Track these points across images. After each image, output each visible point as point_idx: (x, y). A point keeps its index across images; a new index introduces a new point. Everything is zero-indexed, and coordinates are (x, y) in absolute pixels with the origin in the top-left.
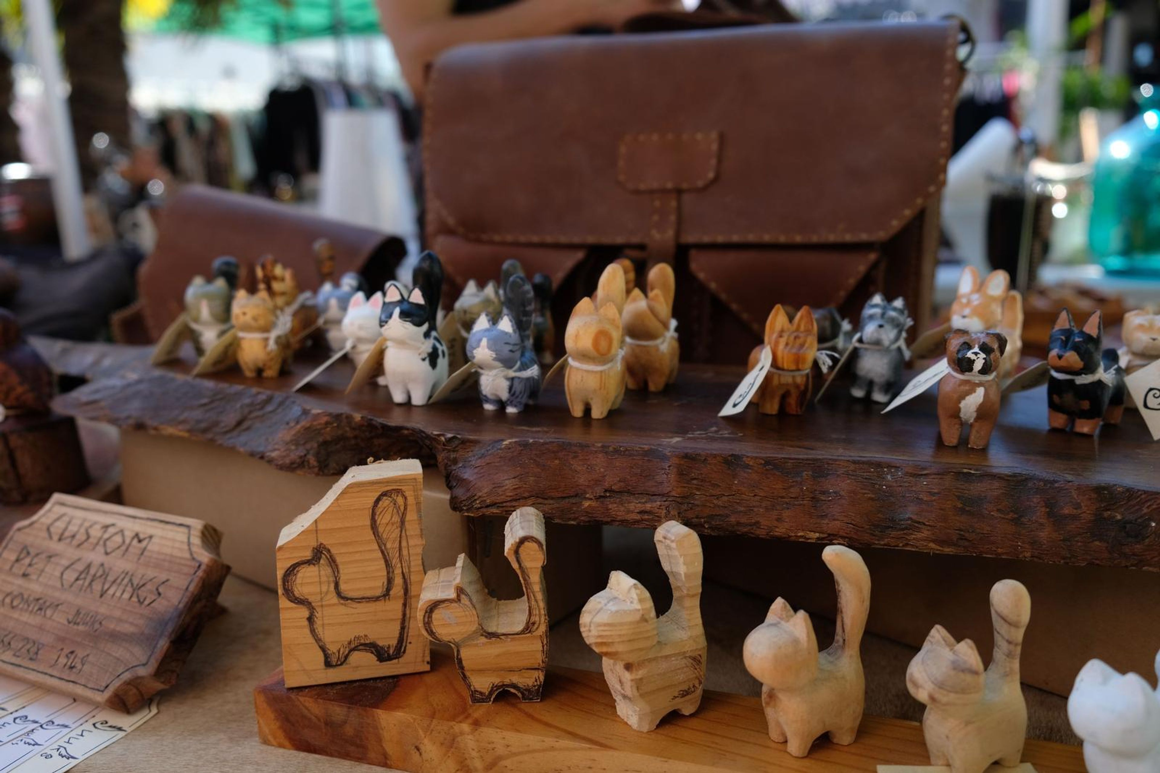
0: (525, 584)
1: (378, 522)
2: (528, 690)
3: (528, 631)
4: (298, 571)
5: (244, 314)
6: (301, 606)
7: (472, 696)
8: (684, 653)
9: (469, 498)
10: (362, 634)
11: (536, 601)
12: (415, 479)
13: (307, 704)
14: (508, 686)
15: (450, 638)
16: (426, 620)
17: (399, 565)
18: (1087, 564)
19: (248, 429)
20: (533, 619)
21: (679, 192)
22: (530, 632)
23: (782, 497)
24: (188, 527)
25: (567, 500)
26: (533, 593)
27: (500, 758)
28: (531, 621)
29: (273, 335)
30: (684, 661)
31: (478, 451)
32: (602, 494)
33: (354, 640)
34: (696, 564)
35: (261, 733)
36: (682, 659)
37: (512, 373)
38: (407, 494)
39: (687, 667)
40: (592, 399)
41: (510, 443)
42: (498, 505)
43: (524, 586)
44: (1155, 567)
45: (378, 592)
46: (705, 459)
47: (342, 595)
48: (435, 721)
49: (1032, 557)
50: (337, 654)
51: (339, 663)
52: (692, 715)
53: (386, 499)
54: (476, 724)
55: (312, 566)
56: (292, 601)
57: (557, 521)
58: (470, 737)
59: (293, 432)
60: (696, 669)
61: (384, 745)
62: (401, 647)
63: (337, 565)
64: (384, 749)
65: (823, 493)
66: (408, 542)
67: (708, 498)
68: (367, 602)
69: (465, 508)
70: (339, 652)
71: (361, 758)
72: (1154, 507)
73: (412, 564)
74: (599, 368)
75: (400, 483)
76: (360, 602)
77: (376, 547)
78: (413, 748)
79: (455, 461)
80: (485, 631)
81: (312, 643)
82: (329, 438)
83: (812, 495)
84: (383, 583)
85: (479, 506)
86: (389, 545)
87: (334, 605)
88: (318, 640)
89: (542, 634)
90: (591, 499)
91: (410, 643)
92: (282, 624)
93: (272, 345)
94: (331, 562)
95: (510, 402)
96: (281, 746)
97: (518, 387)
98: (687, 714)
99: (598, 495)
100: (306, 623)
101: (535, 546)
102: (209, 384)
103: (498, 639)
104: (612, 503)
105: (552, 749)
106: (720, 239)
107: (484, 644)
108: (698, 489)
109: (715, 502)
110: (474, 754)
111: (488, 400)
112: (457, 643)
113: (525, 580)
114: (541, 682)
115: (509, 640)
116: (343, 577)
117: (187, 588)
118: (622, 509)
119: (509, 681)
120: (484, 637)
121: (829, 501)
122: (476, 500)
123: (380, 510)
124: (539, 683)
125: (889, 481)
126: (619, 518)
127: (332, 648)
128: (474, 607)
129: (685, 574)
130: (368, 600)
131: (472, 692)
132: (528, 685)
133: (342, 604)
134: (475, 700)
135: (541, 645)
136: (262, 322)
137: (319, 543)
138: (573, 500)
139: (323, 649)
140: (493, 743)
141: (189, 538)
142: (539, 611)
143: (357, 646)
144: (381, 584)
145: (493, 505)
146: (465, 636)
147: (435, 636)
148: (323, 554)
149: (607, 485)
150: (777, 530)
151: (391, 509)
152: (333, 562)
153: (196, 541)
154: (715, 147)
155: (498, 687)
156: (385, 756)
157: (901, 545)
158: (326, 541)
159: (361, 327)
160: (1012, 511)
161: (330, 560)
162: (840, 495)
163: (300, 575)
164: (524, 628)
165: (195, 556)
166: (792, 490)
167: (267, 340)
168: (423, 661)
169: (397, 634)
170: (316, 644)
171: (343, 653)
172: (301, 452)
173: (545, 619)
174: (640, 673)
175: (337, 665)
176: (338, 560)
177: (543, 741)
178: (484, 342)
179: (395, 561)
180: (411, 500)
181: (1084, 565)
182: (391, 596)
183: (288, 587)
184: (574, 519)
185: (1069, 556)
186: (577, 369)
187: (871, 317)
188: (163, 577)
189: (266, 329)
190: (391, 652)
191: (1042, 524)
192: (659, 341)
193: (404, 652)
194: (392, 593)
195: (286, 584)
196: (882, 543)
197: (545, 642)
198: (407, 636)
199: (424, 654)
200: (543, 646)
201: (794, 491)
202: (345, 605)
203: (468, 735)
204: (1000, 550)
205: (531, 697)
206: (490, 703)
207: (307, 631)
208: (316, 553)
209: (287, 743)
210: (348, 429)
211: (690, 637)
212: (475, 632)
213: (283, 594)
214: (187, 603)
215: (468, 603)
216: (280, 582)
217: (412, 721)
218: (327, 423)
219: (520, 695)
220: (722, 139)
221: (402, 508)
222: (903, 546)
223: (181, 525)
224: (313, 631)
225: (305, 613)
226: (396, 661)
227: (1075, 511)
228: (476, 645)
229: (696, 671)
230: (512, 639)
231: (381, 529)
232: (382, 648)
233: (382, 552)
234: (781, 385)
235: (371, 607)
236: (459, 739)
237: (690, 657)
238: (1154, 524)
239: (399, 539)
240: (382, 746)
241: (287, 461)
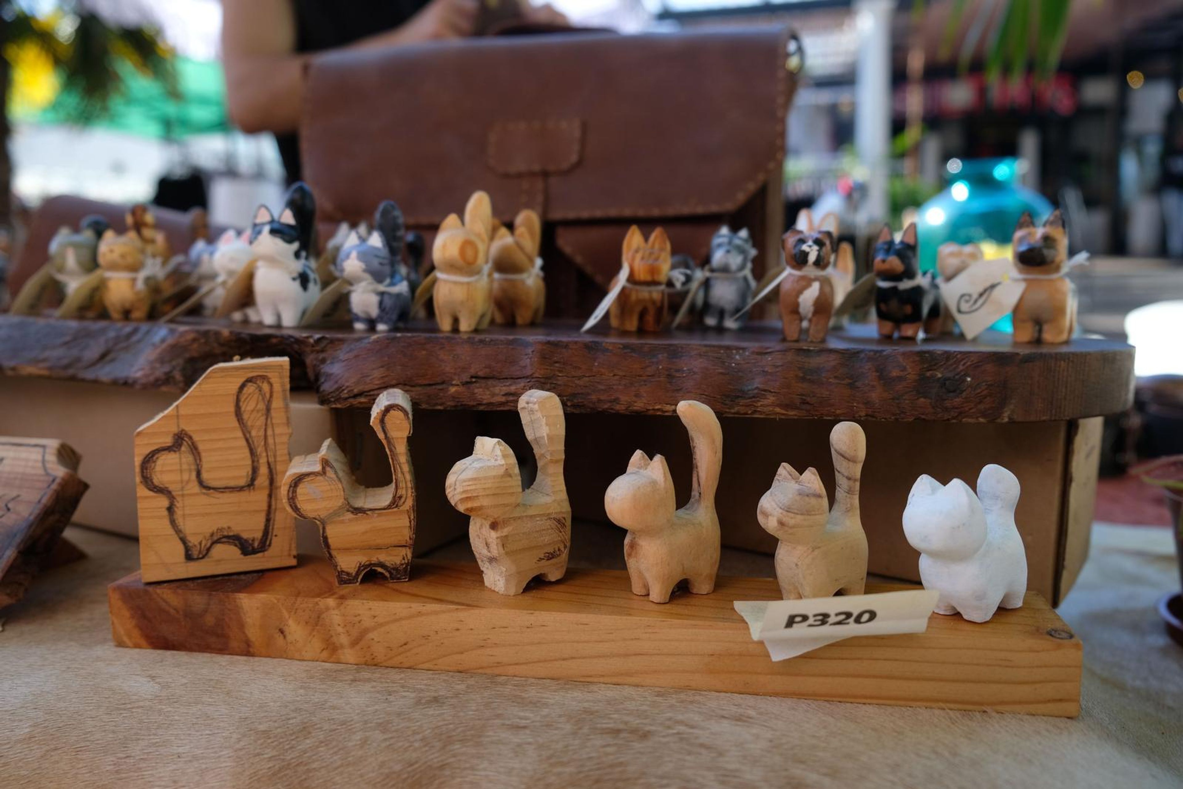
0: (391, 455)
1: (243, 409)
2: (396, 569)
3: (395, 505)
4: (157, 458)
5: (111, 251)
6: (160, 495)
7: (339, 576)
8: (549, 514)
9: (337, 389)
10: (225, 526)
11: (403, 473)
12: (281, 366)
13: (165, 596)
14: (375, 565)
15: (316, 514)
16: (291, 495)
17: (264, 454)
18: (915, 419)
19: (113, 360)
20: (400, 492)
21: (545, 174)
22: (397, 506)
23: (640, 376)
24: (44, 447)
25: (434, 387)
26: (400, 464)
27: (366, 631)
28: (398, 495)
29: (142, 275)
30: (549, 522)
31: (345, 347)
32: (468, 380)
33: (217, 532)
34: (558, 426)
35: (115, 633)
36: (546, 520)
37: (382, 288)
38: (273, 380)
39: (552, 529)
40: (460, 311)
41: (378, 338)
42: (366, 394)
43: (390, 457)
44: (973, 418)
45: (242, 482)
46: (567, 345)
47: (205, 484)
48: (299, 599)
49: (867, 415)
50: (199, 546)
51: (201, 556)
52: (558, 582)
53: (252, 386)
54: (343, 598)
55: (172, 453)
56: (150, 490)
57: (424, 406)
58: (336, 612)
59: (158, 351)
60: (561, 532)
61: (247, 632)
62: (266, 539)
63: (199, 453)
64: (246, 636)
65: (677, 371)
66: (273, 431)
67: (569, 379)
68: (231, 492)
69: (332, 399)
70: (200, 543)
71: (223, 649)
72: (969, 363)
73: (278, 453)
74: (465, 279)
75: (266, 369)
76: (222, 492)
77: (239, 434)
78: (277, 631)
79: (323, 361)
80: (351, 507)
81: (171, 535)
82: (195, 354)
83: (667, 373)
84: (248, 472)
85: (346, 396)
86: (254, 433)
87: (197, 494)
88: (178, 531)
89: (408, 508)
90: (458, 385)
91: (276, 536)
92: (140, 514)
93: (140, 285)
94: (193, 449)
95: (380, 319)
96: (137, 646)
97: (388, 302)
98: (553, 580)
99: (464, 381)
100: (166, 513)
101: (400, 414)
102: (74, 324)
103: (365, 515)
104: (478, 388)
105: (420, 614)
106: (585, 214)
107: (350, 520)
108: (560, 371)
109: (577, 382)
110: (340, 629)
111: (358, 319)
112: (323, 520)
113: (391, 451)
114: (408, 560)
115: (376, 515)
116: (205, 466)
117: (39, 502)
118: (488, 393)
119: (376, 560)
120: (349, 513)
121: (684, 377)
122: (343, 390)
123: (245, 397)
124: (406, 562)
125: (737, 360)
126: (485, 402)
127: (193, 540)
128: (340, 480)
129: (548, 435)
130: (231, 490)
131: (339, 572)
132: (395, 564)
133: (204, 494)
134: (342, 582)
135: (408, 520)
136: (130, 260)
137: (180, 429)
138: (440, 387)
139: (184, 541)
140: (359, 615)
141: (43, 456)
142: (406, 483)
143: (221, 538)
144: (245, 474)
145: (360, 394)
146: (331, 511)
147: (300, 512)
148: (185, 440)
149: (472, 371)
150: (636, 404)
151: (256, 396)
152: (194, 449)
153: (52, 458)
154: (577, 133)
155: (366, 566)
156: (248, 643)
157: (750, 412)
158: (188, 428)
159: (232, 259)
160: (847, 377)
161: (192, 447)
162: (694, 372)
163: (159, 462)
164: (391, 503)
165: (50, 471)
166: (649, 369)
167: (134, 280)
168: (289, 555)
169: (262, 526)
170: (176, 536)
171: (205, 545)
172: (166, 368)
173: (412, 493)
174: (505, 531)
175: (198, 559)
176: (201, 447)
177: (410, 607)
178: (354, 254)
179: (260, 450)
180: (277, 387)
181: (912, 419)
182: (256, 486)
183: (147, 475)
184: (441, 405)
185: (898, 412)
186: (446, 281)
187: (720, 245)
188: (14, 494)
189: (134, 268)
190: (256, 544)
191: (873, 386)
192: (524, 276)
193: (270, 545)
194: (256, 483)
195: (145, 471)
196: (733, 411)
197: (412, 517)
198: (273, 529)
199: (290, 547)
200: (410, 522)
201: (650, 371)
202: (207, 494)
203: (334, 609)
204: (838, 412)
205: (399, 576)
206: (358, 584)
207: (166, 522)
208: (177, 440)
209: (143, 642)
210: (215, 345)
211: (555, 501)
212: (340, 508)
213: (141, 482)
214: (39, 514)
215: (334, 476)
216: (137, 470)
217: (276, 601)
218: (194, 340)
219: (387, 574)
220: (585, 128)
221: (268, 395)
222: (753, 413)
223: (36, 446)
224: (173, 522)
225: (164, 502)
226: (260, 555)
227: (901, 373)
228: (342, 522)
229: (560, 534)
230: (380, 515)
231: (245, 416)
232: (246, 541)
233: (247, 440)
234: (639, 301)
235: (233, 497)
236: (324, 616)
237: (554, 519)
238: (969, 379)
239: (264, 427)
240: (244, 633)
241: (152, 379)
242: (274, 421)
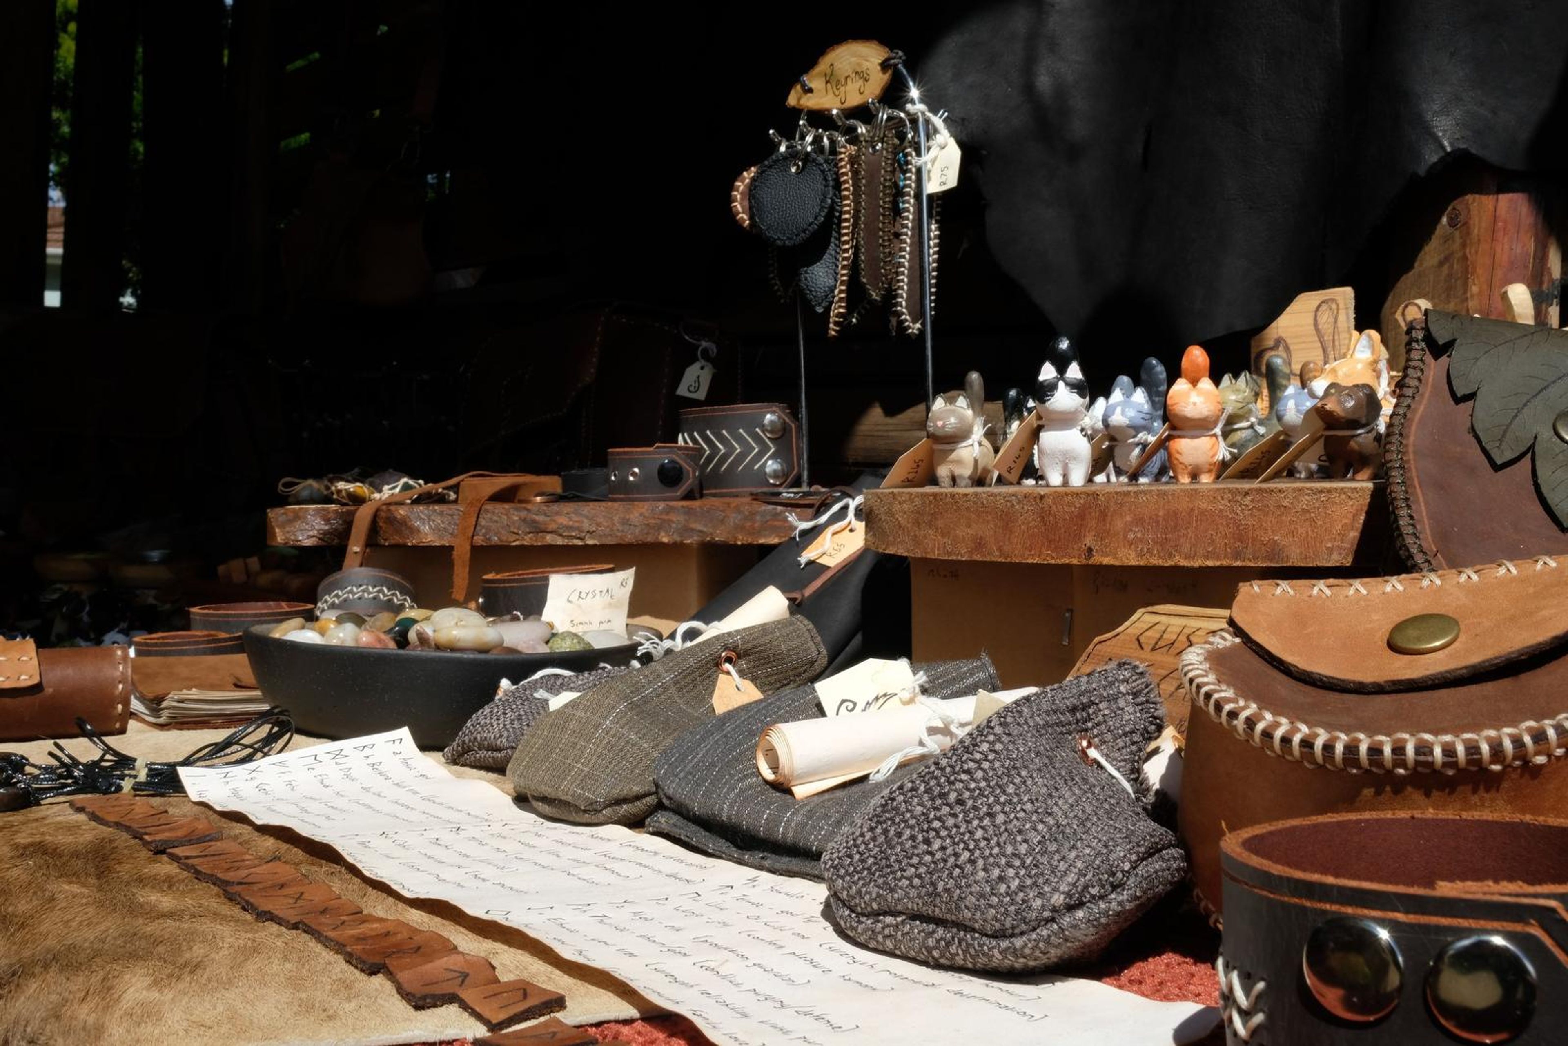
1: (1319, 322)
4: (1264, 355)
17: (1333, 352)
38: (1339, 302)
53: (1325, 305)
55: (1273, 351)
56: (1260, 376)
63: (1290, 352)
66: (1339, 336)
77: (1317, 339)
86: (1326, 338)
116: (1294, 360)
123: (1320, 313)
137: (1279, 336)
148: (1281, 343)
151: (1328, 313)
158: (1284, 335)
161: (1286, 347)
163: (1265, 357)
176: (1291, 347)
178: (1119, 410)
179: (1330, 349)
180: (1341, 306)
183: (1258, 366)
195: (1257, 363)
208: (1277, 343)
213: (1254, 370)
221: (1336, 312)
231: (1320, 327)
233: (1321, 343)
239: (1332, 333)
242: (1340, 330)
